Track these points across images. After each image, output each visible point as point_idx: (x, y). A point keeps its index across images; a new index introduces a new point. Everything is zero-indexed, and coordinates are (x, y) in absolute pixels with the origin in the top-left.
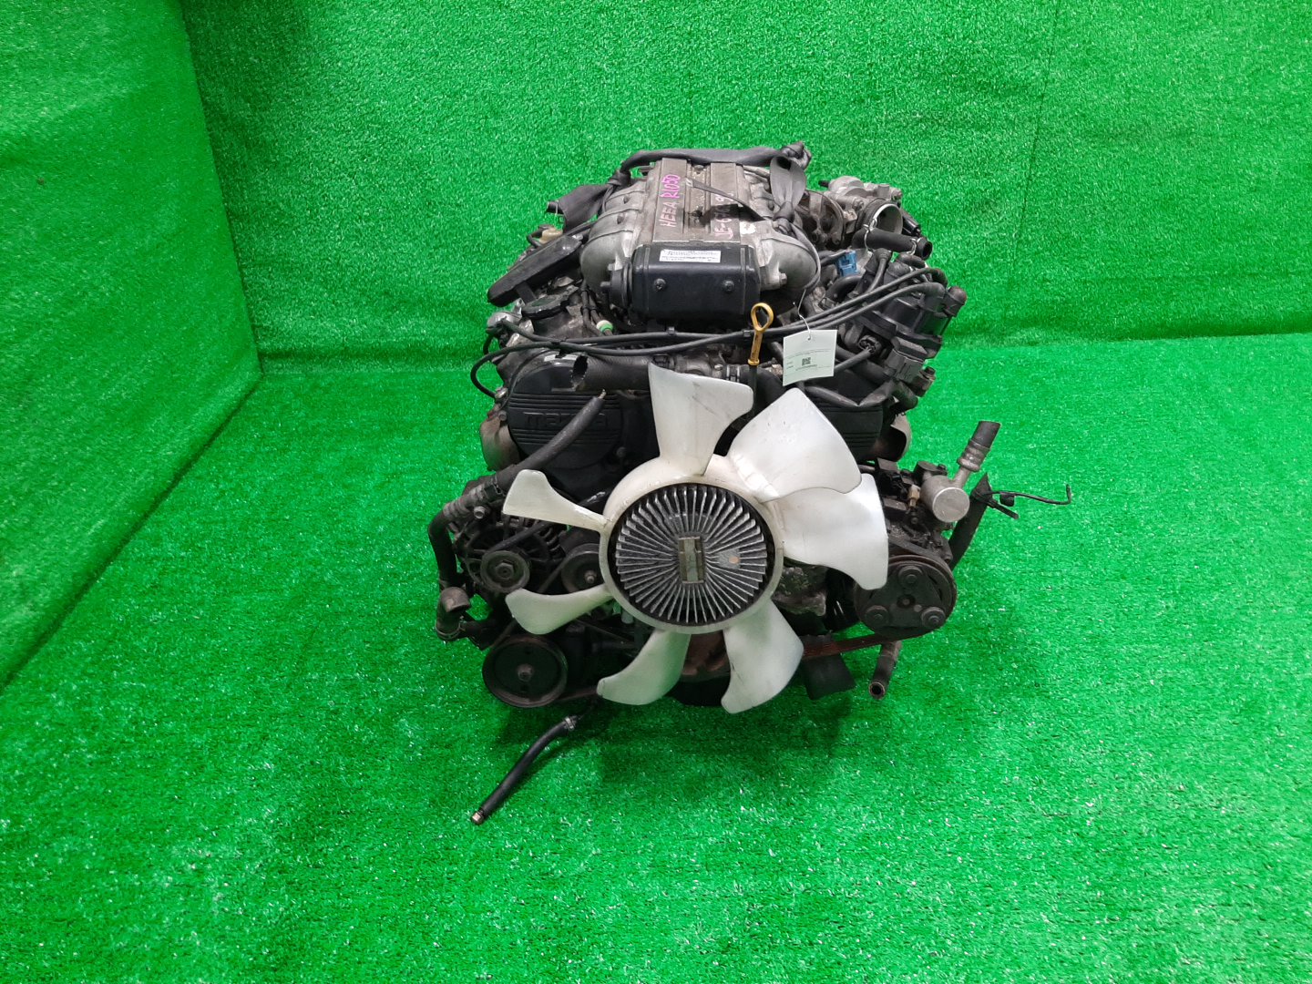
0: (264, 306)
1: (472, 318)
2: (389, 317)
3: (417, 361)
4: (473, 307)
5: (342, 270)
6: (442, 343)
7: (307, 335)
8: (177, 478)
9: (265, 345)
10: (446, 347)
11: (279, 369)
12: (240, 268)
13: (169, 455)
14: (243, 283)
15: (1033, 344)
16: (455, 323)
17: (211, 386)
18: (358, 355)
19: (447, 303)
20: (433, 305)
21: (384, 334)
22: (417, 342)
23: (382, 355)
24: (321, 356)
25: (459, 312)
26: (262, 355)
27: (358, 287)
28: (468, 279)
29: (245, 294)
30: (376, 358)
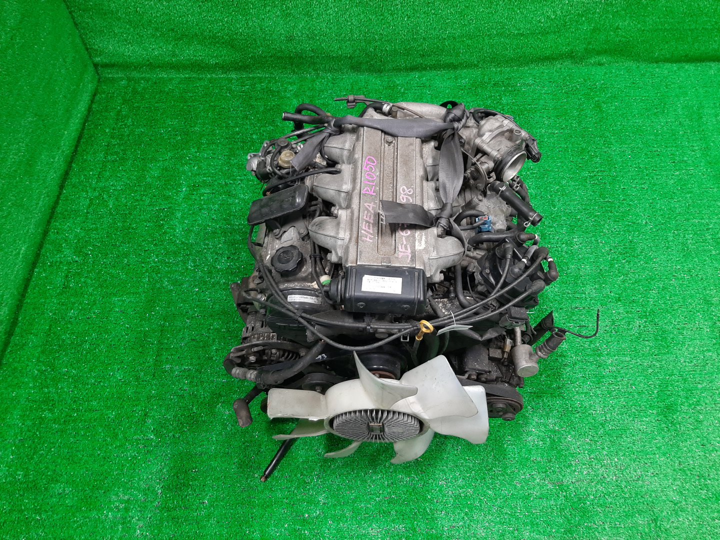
0: (92, 36)
1: (232, 47)
2: (177, 44)
3: (198, 70)
4: (233, 40)
5: (140, 15)
6: (213, 61)
7: (123, 54)
8: (62, 187)
9: (97, 59)
10: (216, 63)
11: (109, 73)
12: (70, 13)
13: (53, 177)
14: (75, 23)
15: (600, 64)
16: (221, 49)
17: (68, 111)
18: (159, 67)
19: (214, 37)
20: (205, 38)
21: (174, 55)
22: (196, 60)
23: (176, 67)
24: (135, 67)
25: (223, 43)
26: (96, 66)
27: (153, 26)
28: (227, 22)
29: (78, 29)
30: (171, 68)
